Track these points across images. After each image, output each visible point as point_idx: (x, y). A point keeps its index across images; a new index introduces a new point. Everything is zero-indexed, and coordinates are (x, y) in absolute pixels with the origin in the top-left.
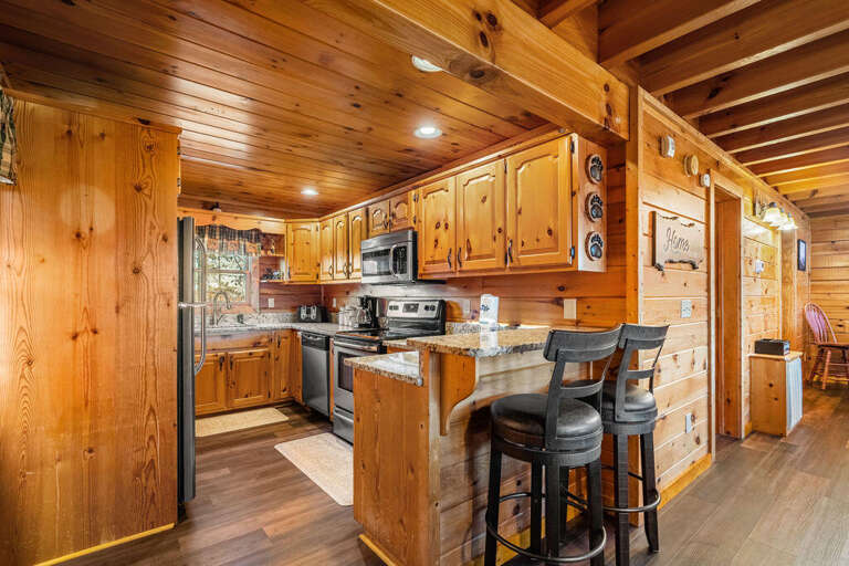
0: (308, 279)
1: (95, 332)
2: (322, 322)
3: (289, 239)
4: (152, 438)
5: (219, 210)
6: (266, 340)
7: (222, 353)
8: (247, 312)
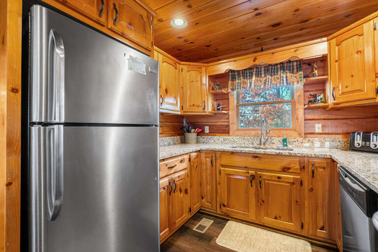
6: (297, 166)
7: (253, 172)
8: (293, 137)
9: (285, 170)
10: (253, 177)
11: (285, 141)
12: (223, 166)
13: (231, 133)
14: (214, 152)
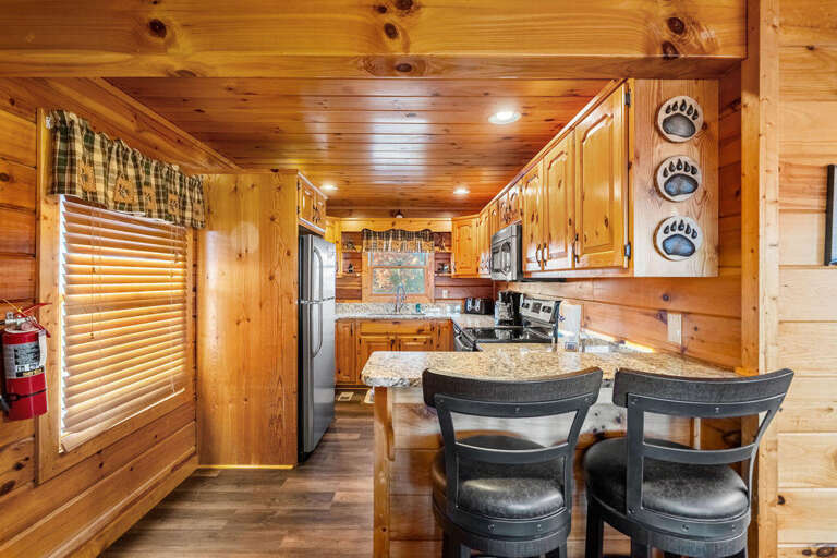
0: (470, 272)
1: (249, 320)
2: (485, 314)
3: (455, 236)
4: (280, 399)
5: (400, 217)
6: (429, 328)
7: (392, 337)
8: (424, 302)
9: (420, 332)
10: (393, 341)
11: (418, 306)
12: (362, 334)
13: (364, 298)
14: (354, 320)
